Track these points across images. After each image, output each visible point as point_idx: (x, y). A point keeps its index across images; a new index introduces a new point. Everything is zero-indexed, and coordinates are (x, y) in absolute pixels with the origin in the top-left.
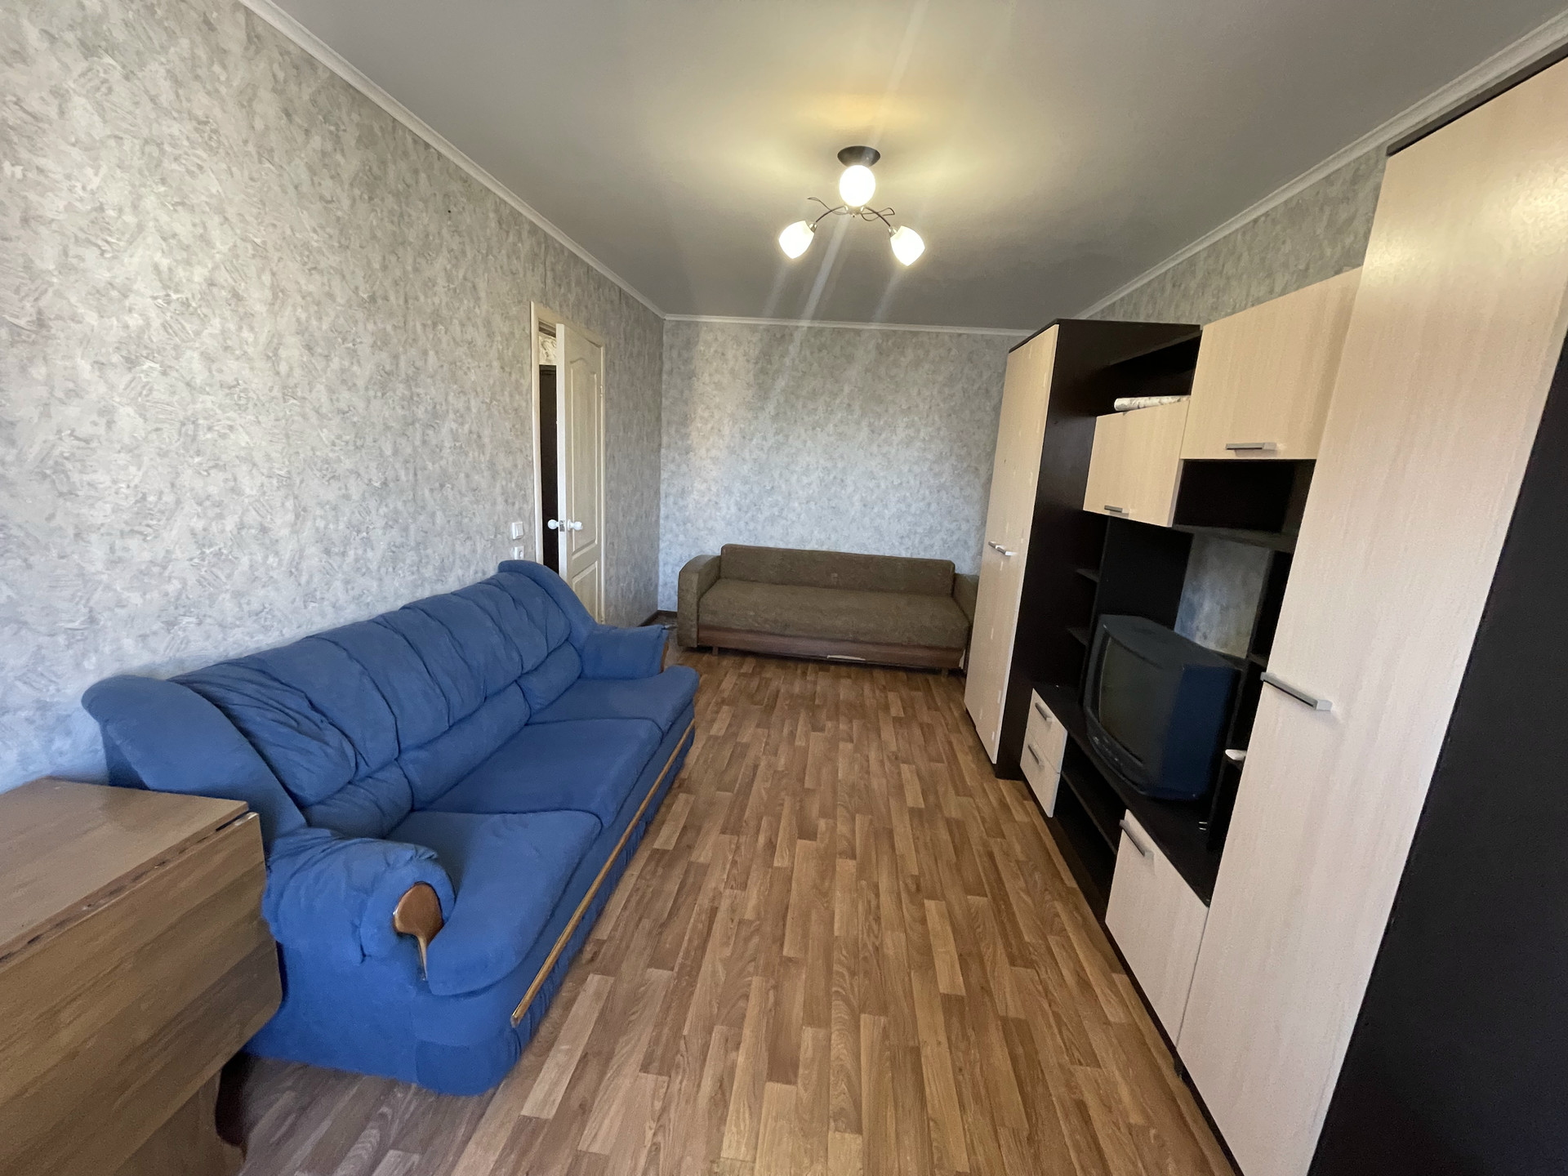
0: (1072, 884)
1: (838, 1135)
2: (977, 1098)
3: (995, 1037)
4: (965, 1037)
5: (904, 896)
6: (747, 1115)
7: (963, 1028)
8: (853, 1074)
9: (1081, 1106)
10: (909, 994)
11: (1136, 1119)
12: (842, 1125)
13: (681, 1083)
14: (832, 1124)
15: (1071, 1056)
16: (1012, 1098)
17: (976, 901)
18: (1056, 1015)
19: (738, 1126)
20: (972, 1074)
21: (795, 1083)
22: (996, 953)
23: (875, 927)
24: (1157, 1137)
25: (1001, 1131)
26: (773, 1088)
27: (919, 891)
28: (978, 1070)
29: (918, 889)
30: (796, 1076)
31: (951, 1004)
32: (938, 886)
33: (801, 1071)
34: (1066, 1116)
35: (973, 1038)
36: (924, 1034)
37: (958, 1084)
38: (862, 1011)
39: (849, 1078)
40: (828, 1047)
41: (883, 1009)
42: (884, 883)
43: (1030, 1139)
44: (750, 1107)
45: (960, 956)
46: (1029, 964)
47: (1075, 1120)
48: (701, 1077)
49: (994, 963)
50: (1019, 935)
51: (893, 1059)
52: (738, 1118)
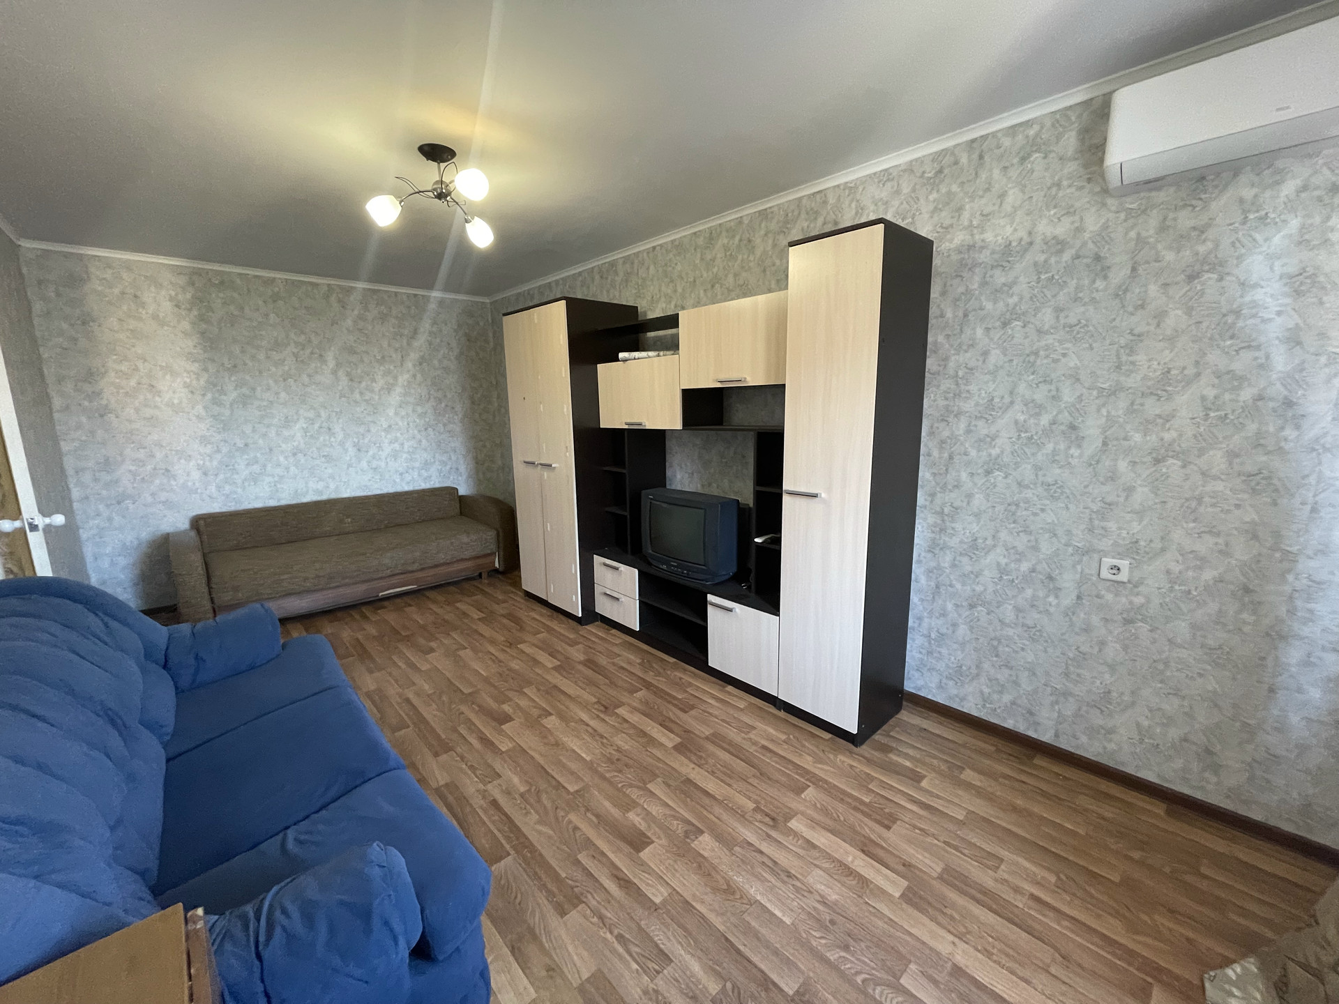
0: (672, 660)
1: (696, 842)
2: (730, 777)
3: (711, 748)
4: (701, 757)
5: (602, 716)
6: (646, 875)
7: (695, 754)
8: (673, 813)
9: (764, 747)
10: (659, 760)
11: (784, 737)
12: (693, 837)
13: (594, 898)
14: (689, 841)
15: (744, 732)
16: (739, 766)
17: (639, 694)
18: (723, 720)
19: (648, 884)
20: (719, 770)
21: (653, 842)
22: (673, 713)
23: (605, 741)
24: (794, 737)
25: (750, 780)
26: (645, 854)
27: (608, 708)
28: (719, 766)
29: (606, 708)
30: (649, 838)
31: (680, 748)
32: (613, 699)
33: (649, 834)
34: (764, 755)
35: (704, 755)
36: (683, 770)
37: (717, 778)
38: (645, 784)
39: (674, 816)
40: (648, 813)
41: (655, 776)
42: (585, 717)
43: (761, 774)
44: (643, 872)
45: (661, 725)
46: (693, 707)
47: (768, 755)
48: (601, 884)
49: (679, 718)
50: (675, 698)
51: (682, 792)
52: (644, 882)
